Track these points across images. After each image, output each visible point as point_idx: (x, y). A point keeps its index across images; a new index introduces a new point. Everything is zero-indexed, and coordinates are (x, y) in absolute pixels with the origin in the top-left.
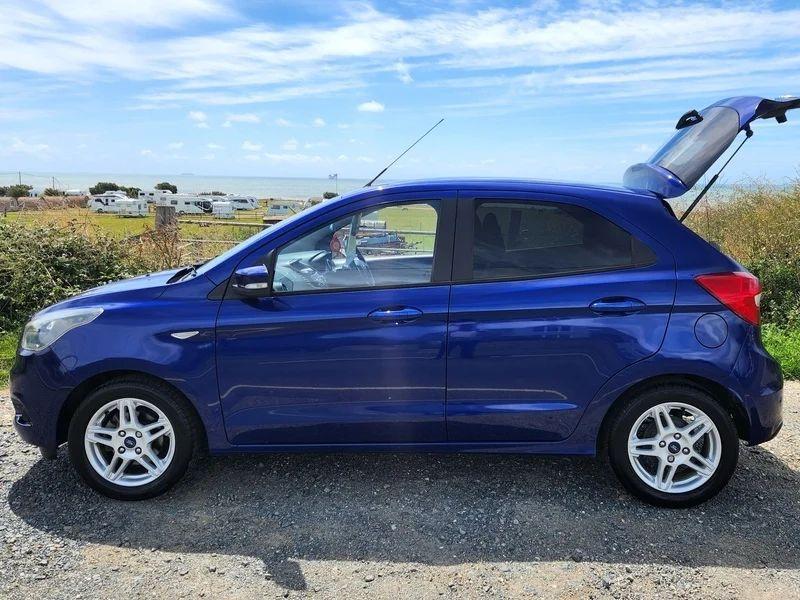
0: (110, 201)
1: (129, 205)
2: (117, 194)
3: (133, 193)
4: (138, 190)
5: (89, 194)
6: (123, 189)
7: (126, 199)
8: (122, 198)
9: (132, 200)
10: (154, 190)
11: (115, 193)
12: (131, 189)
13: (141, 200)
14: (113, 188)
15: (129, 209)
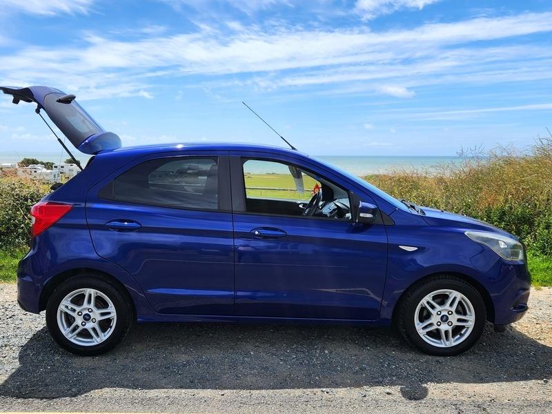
0: (33, 172)
1: (47, 175)
2: (39, 166)
3: (49, 166)
4: (53, 164)
5: (17, 167)
6: (42, 163)
7: (45, 170)
8: (42, 170)
9: (49, 171)
10: (63, 164)
11: (36, 166)
12: (47, 163)
13: (55, 171)
14: (34, 162)
15: (47, 178)
